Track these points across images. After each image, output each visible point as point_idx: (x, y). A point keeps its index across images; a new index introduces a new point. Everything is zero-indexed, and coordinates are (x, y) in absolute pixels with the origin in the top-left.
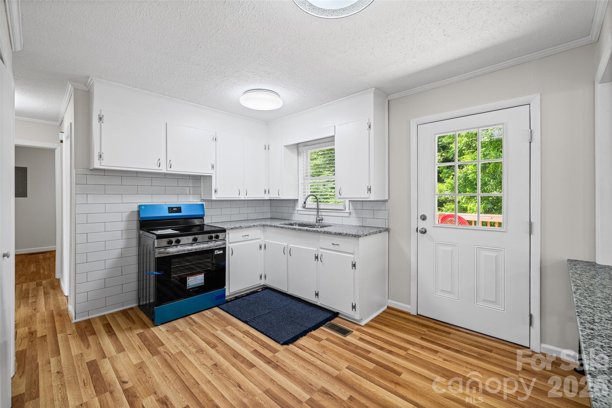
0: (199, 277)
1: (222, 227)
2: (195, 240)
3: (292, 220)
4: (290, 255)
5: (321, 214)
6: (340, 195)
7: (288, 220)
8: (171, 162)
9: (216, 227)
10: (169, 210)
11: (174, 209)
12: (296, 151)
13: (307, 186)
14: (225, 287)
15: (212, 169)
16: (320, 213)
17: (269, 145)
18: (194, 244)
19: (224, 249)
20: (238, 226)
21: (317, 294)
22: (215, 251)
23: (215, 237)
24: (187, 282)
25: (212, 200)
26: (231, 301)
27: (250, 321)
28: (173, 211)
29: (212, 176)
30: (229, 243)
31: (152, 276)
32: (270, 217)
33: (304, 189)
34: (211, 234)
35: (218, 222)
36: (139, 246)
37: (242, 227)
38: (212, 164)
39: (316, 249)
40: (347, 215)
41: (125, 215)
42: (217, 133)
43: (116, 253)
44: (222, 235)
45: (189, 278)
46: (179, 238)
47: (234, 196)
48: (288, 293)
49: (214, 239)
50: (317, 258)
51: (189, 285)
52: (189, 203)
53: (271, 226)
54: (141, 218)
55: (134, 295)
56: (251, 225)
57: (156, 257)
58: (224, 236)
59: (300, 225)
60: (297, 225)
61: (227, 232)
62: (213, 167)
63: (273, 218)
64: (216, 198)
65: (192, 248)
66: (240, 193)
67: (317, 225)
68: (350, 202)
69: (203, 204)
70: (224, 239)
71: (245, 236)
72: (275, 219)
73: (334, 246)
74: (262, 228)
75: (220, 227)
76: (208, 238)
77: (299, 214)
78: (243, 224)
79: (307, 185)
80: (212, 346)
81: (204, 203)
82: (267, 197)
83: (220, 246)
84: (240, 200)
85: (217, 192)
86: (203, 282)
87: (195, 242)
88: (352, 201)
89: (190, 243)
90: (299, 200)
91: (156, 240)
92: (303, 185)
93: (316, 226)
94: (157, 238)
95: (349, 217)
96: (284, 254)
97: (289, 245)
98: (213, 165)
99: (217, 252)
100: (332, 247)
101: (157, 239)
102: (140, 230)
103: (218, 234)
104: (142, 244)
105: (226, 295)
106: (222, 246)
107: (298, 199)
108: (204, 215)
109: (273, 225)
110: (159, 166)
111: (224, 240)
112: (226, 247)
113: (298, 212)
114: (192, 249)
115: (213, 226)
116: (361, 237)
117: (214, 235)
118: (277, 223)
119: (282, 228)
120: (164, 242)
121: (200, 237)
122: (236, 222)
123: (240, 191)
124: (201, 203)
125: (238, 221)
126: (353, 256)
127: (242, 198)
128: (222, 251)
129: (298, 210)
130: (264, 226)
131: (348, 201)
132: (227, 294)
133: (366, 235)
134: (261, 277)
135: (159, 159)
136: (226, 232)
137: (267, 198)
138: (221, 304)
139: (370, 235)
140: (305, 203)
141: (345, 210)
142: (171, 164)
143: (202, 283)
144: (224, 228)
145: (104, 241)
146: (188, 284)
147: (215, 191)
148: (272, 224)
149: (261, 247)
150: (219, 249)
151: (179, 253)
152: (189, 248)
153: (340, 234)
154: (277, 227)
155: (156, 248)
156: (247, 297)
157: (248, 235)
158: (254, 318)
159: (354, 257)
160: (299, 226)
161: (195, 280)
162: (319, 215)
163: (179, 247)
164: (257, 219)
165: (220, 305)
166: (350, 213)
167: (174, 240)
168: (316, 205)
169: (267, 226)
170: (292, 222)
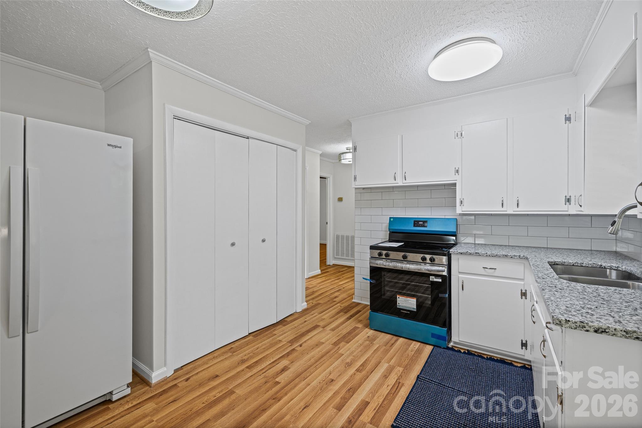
0: (410, 300)
2: (405, 257)
10: (414, 224)
11: (420, 223)
15: (456, 175)
19: (444, 278)
20: (473, 251)
22: (429, 277)
24: (398, 300)
27: (422, 379)
28: (418, 225)
29: (455, 183)
30: (458, 272)
34: (425, 255)
37: (481, 254)
41: (384, 226)
45: (399, 297)
46: (389, 252)
54: (389, 229)
56: (499, 253)
62: (457, 171)
64: (462, 211)
66: (502, 204)
69: (456, 219)
70: (448, 265)
71: (488, 268)
74: (527, 263)
76: (421, 258)
78: (484, 251)
80: (359, 369)
82: (572, 210)
83: (441, 272)
86: (415, 307)
87: (405, 260)
89: (401, 259)
98: (457, 169)
99: (433, 278)
105: (453, 340)
106: (444, 274)
110: (395, 180)
111: (444, 265)
117: (428, 256)
123: (504, 200)
127: (510, 212)
128: (441, 280)
130: (527, 259)
132: (455, 339)
135: (395, 172)
138: (440, 347)
143: (413, 308)
146: (398, 302)
147: (461, 202)
149: (524, 294)
150: (436, 276)
157: (496, 269)
158: (432, 381)
161: (406, 302)
165: (438, 347)
167: (384, 252)
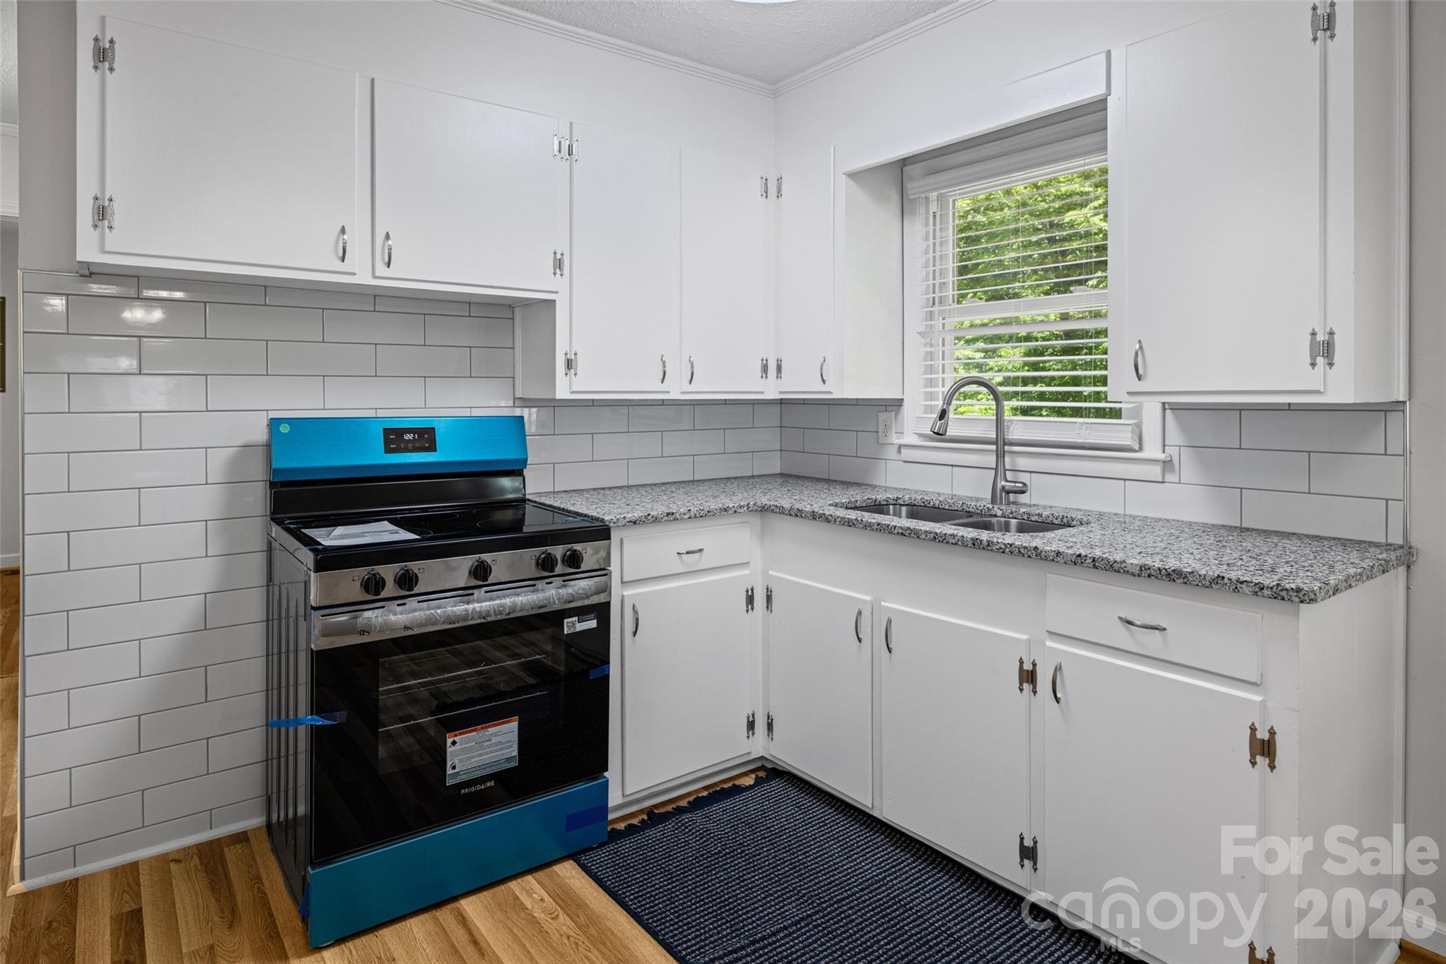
0: (496, 735)
1: (594, 514)
2: (481, 572)
3: (876, 486)
4: (890, 650)
5: (1013, 463)
6: (1139, 378)
7: (858, 484)
8: (390, 242)
9: (570, 512)
10: (387, 442)
11: (406, 437)
12: (895, 197)
13: (943, 345)
14: (606, 774)
15: (555, 274)
16: (1007, 459)
17: (779, 180)
18: (475, 591)
19: (602, 611)
20: (658, 509)
21: (1028, 853)
22: (566, 621)
23: (563, 561)
24: (448, 755)
25: (554, 400)
26: (631, 830)
28: (403, 446)
29: (554, 301)
30: (622, 582)
31: (302, 732)
32: (779, 472)
33: (930, 356)
34: (550, 549)
35: (579, 492)
36: (268, 586)
37: (677, 516)
38: (555, 253)
39: (1025, 637)
40: (1155, 472)
41: (219, 461)
42: (574, 125)
43: (183, 613)
44: (596, 552)
45: (456, 739)
46: (414, 566)
47: (644, 385)
48: (876, 814)
49: (559, 569)
50: (1028, 677)
51: (454, 768)
52: (466, 413)
53: (798, 514)
54: (274, 470)
55: (249, 783)
56: (713, 505)
57: (312, 650)
58: (602, 554)
59: (917, 511)
60: (904, 508)
61: (615, 535)
62: (559, 264)
63: (791, 476)
64: (573, 392)
65: (466, 611)
66: (665, 373)
67: (999, 513)
68: (1168, 412)
69: (522, 417)
70: (604, 569)
71: (688, 553)
72: (798, 477)
73: (1130, 631)
74: (756, 520)
75: (586, 516)
76: (537, 564)
77: (905, 462)
78: (681, 503)
79: (943, 340)
81: (525, 413)
82: (771, 390)
83: (588, 597)
84: (663, 403)
85: (576, 370)
86: (515, 753)
87: (481, 583)
88: (1175, 408)
89: (462, 585)
90: (905, 403)
91: (312, 574)
92: (924, 341)
93: (996, 516)
94: (320, 567)
95: (1164, 482)
96: (860, 640)
97: (883, 603)
98: (559, 256)
99: (573, 625)
100: (1121, 637)
101: (316, 571)
102: (272, 523)
103: (578, 547)
104: (276, 581)
105: (611, 804)
106: (595, 600)
107: (902, 400)
108: (524, 462)
109: (808, 508)
110: (343, 259)
111: (602, 570)
112: (609, 603)
113: (899, 451)
114: (467, 615)
115: (559, 508)
116: (1312, 601)
117: (558, 551)
118: (821, 502)
119: (850, 523)
120: (349, 583)
121: (501, 563)
122: (649, 489)
123: (667, 364)
124: (518, 412)
125: (655, 485)
126: (1258, 698)
127: (675, 395)
128: (595, 621)
129: (900, 447)
130: (764, 510)
131: (1160, 406)
132: (614, 798)
133: (1336, 591)
134: (751, 725)
135: (343, 227)
136: (609, 538)
137: (772, 394)
138: (591, 849)
139: (1350, 586)
140: (943, 415)
141: (1141, 449)
142: (390, 249)
143: (508, 760)
144: (602, 521)
145: (137, 564)
146: (449, 765)
147: (569, 364)
148: (797, 506)
149: (750, 600)
150: (582, 612)
151: (410, 633)
152: (455, 608)
153: (1174, 577)
154: (826, 519)
155: (313, 608)
156: (697, 816)
157: (701, 550)
158: (737, 951)
159: (1263, 702)
160: (912, 515)
161: (482, 748)
162: (1007, 468)
163: (412, 603)
164: (728, 479)
165: (584, 851)
166: (1167, 465)
167: (389, 572)
168: (995, 422)
169: (781, 511)
170: (881, 497)
